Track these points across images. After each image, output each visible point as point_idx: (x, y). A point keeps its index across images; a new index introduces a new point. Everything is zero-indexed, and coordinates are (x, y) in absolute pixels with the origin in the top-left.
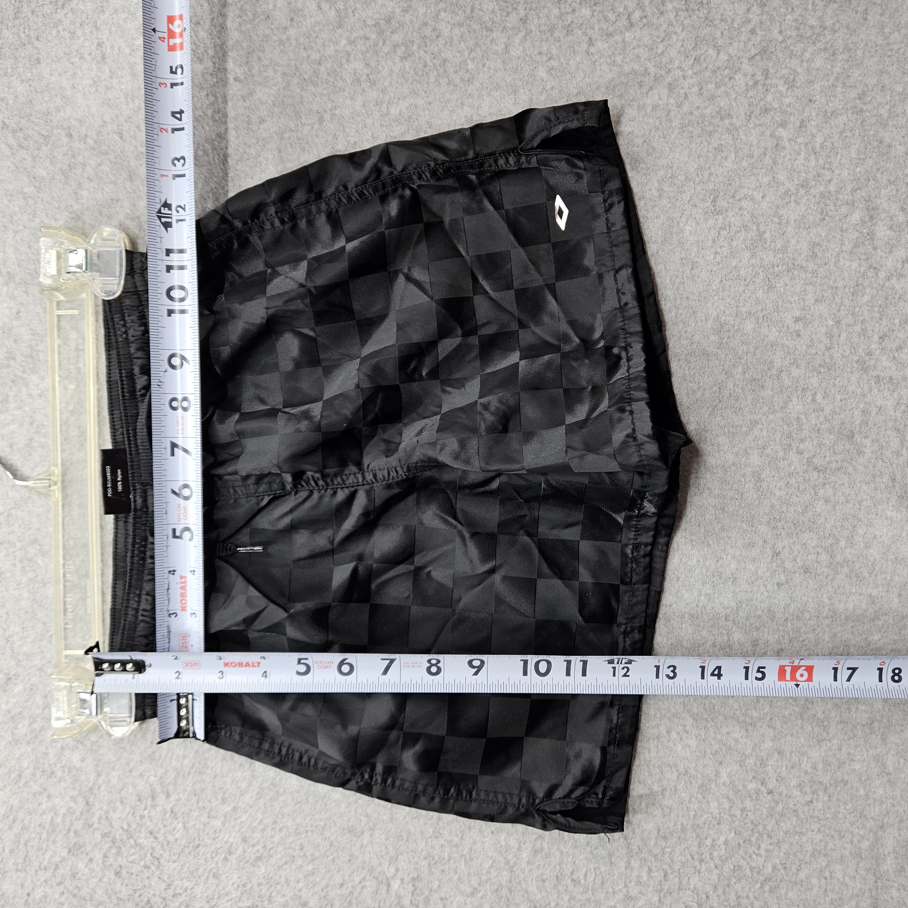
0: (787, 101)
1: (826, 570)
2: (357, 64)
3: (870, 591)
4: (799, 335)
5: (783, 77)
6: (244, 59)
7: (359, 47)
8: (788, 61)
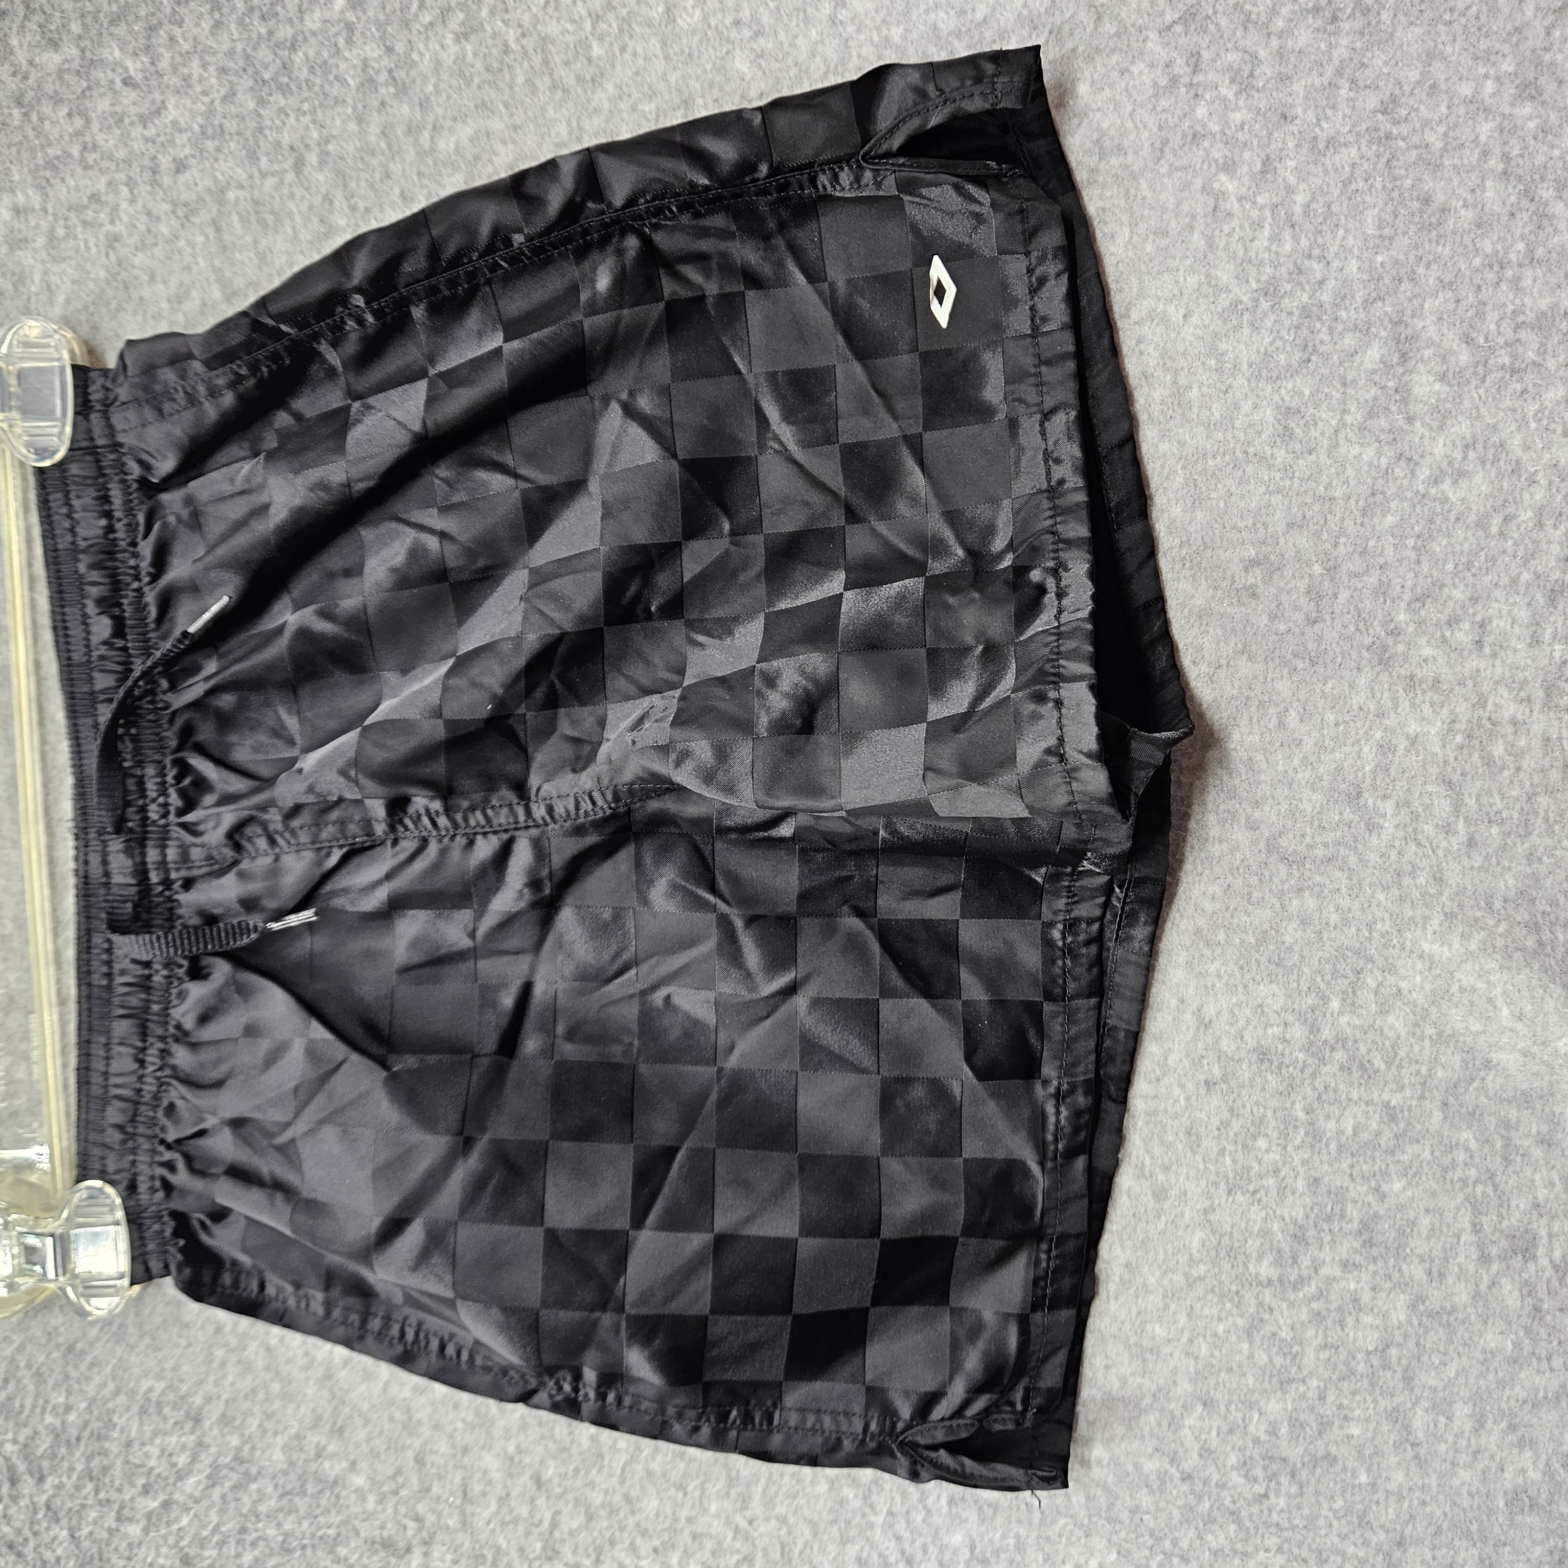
0: (1237, 117)
1: (1301, 1056)
2: (367, 48)
3: (1386, 1097)
4: (1254, 595)
5: (1230, 68)
6: (142, 41)
7: (371, 13)
8: (1239, 33)
